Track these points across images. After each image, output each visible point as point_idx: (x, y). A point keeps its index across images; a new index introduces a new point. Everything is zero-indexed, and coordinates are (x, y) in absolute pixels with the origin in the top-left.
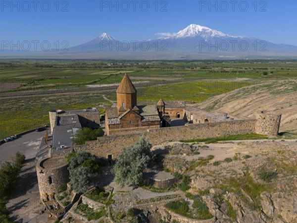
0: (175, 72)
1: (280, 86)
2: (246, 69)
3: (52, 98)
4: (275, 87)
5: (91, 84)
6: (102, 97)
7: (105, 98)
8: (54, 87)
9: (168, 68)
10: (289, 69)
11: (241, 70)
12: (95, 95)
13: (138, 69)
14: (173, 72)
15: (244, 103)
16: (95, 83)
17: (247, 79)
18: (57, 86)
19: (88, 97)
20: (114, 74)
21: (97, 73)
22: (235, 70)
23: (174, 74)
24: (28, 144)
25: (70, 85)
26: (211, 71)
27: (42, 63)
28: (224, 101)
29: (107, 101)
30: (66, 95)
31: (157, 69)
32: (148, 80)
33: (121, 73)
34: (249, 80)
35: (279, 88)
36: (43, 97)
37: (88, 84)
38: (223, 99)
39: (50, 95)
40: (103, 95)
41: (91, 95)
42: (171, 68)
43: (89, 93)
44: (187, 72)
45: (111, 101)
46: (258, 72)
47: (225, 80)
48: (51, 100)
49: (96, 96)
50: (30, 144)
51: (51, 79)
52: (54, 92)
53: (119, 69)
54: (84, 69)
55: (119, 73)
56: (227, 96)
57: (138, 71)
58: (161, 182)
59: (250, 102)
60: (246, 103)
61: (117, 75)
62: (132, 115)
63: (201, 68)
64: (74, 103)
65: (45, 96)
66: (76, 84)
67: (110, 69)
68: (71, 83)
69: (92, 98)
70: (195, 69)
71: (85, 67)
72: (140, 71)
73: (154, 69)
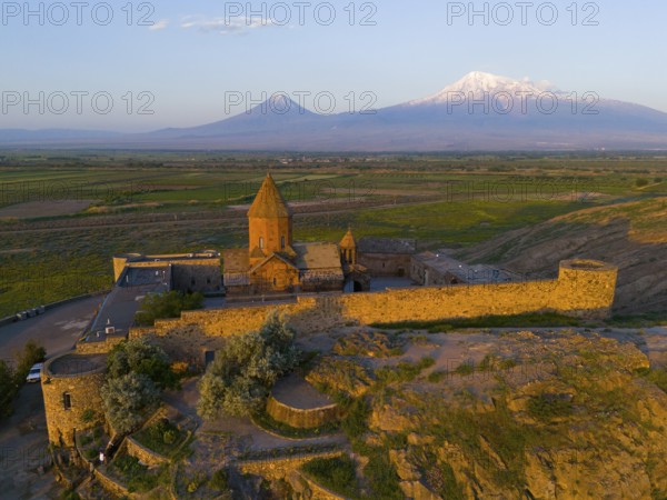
0: (429, 177)
1: (658, 210)
3: (150, 231)
4: (646, 211)
5: (239, 202)
8: (158, 207)
9: (414, 169)
11: (583, 174)
13: (347, 172)
14: (425, 178)
15: (568, 247)
18: (166, 206)
19: (226, 231)
20: (292, 181)
21: (254, 180)
22: (571, 173)
23: (425, 181)
24: (63, 325)
25: (193, 204)
26: (513, 177)
27: (143, 157)
28: (525, 243)
30: (181, 226)
31: (388, 171)
34: (601, 197)
35: (656, 214)
36: (133, 229)
37: (232, 203)
38: (523, 239)
39: (147, 224)
41: (235, 226)
42: (420, 169)
43: (231, 222)
44: (457, 178)
46: (625, 179)
48: (148, 235)
50: (67, 327)
51: (156, 191)
52: (157, 219)
53: (305, 170)
54: (229, 170)
55: (302, 179)
56: (532, 233)
57: (346, 176)
58: (303, 414)
59: (584, 245)
60: (573, 248)
62: (279, 266)
63: (490, 170)
64: (194, 243)
65: (137, 228)
66: (205, 204)
67: (285, 171)
68: (196, 201)
69: (236, 232)
70: (476, 172)
71: (231, 167)
72: (350, 175)
73: (383, 171)
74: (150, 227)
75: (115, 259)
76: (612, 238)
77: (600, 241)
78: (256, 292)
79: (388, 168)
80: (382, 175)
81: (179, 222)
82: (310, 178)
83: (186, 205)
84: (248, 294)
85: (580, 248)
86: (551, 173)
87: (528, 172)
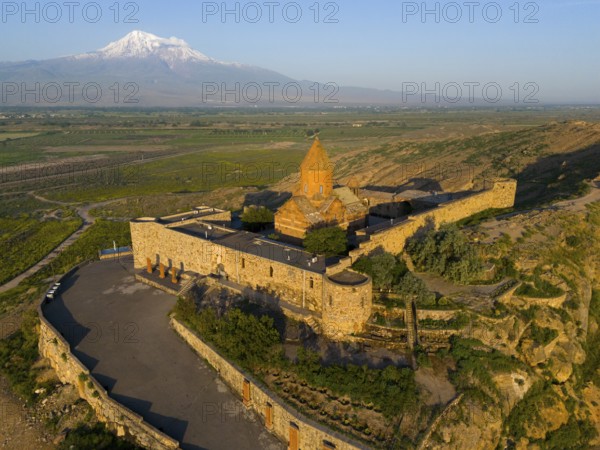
2: (272, 125)
6: (32, 198)
7: (42, 199)
12: (6, 194)
13: (48, 129)
17: (293, 143)
23: (145, 137)
24: (118, 292)
29: (51, 205)
32: (100, 153)
33: (9, 140)
34: (297, 146)
40: (31, 193)
44: (168, 133)
45: (65, 204)
46: (295, 131)
47: (256, 146)
49: (14, 196)
50: (126, 291)
57: (49, 133)
70: (179, 127)
72: (54, 133)
73: (88, 128)
76: (388, 171)
77: (382, 173)
86: (243, 127)
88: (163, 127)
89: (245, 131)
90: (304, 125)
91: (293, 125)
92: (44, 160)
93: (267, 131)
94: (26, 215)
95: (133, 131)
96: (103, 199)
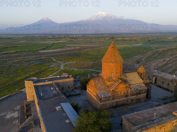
0: (94, 41)
2: (137, 38)
3: (15, 61)
5: (41, 50)
6: (52, 59)
7: (54, 60)
8: (15, 52)
9: (89, 38)
10: (162, 38)
11: (134, 39)
12: (46, 58)
13: (70, 40)
16: (44, 49)
17: (142, 44)
18: (17, 52)
19: (42, 60)
20: (55, 43)
21: (43, 43)
22: (131, 39)
23: (94, 42)
25: (27, 51)
28: (145, 60)
29: (56, 62)
30: (26, 58)
31: (82, 39)
32: (79, 46)
33: (59, 42)
36: (9, 60)
37: (39, 50)
38: (143, 59)
40: (53, 58)
41: (43, 58)
42: (91, 38)
43: (42, 57)
44: (102, 41)
45: (59, 62)
46: (145, 40)
47: (128, 45)
48: (15, 62)
49: (48, 59)
51: (12, 47)
52: (16, 56)
53: (57, 39)
54: (34, 40)
57: (71, 41)
61: (57, 43)
62: (123, 86)
63: (109, 38)
64: (33, 64)
65: (10, 60)
66: (30, 51)
67: (52, 40)
68: (27, 50)
69: (45, 60)
70: (106, 39)
71: (34, 39)
72: (72, 41)
73: (81, 39)
74: (14, 59)
75: (26, 81)
78: (113, 99)
79: (81, 38)
80: (81, 40)
81: (24, 57)
82: (61, 41)
83: (24, 51)
84: (110, 100)
85: (168, 62)
86: (126, 39)
87: (119, 39)
88: (101, 39)
89: (126, 40)
90: (149, 38)
91: (144, 38)
92: (64, 48)
93: (134, 40)
94: (47, 65)
95: (92, 40)
96: (71, 61)
